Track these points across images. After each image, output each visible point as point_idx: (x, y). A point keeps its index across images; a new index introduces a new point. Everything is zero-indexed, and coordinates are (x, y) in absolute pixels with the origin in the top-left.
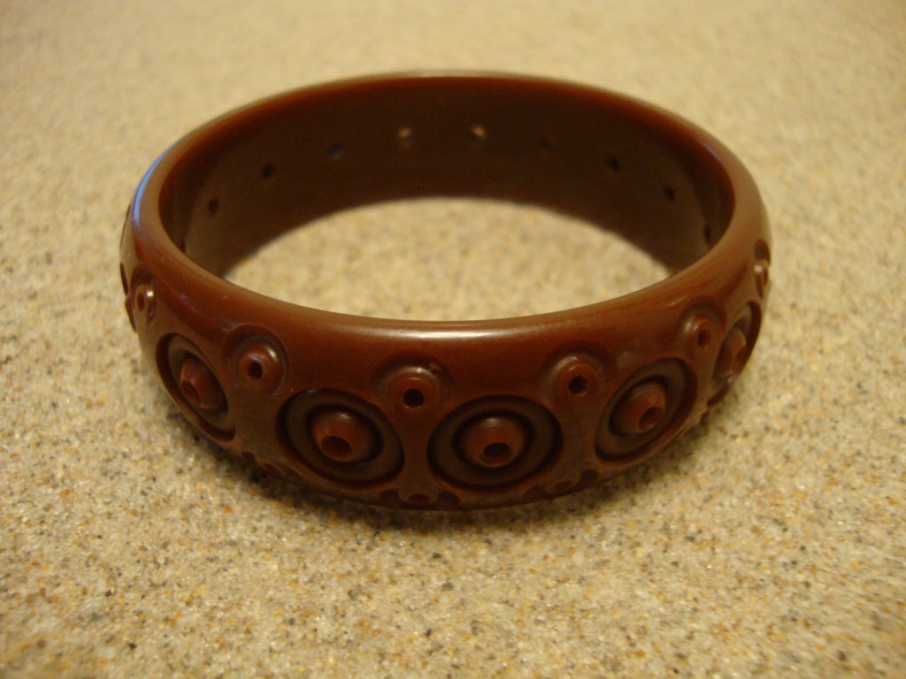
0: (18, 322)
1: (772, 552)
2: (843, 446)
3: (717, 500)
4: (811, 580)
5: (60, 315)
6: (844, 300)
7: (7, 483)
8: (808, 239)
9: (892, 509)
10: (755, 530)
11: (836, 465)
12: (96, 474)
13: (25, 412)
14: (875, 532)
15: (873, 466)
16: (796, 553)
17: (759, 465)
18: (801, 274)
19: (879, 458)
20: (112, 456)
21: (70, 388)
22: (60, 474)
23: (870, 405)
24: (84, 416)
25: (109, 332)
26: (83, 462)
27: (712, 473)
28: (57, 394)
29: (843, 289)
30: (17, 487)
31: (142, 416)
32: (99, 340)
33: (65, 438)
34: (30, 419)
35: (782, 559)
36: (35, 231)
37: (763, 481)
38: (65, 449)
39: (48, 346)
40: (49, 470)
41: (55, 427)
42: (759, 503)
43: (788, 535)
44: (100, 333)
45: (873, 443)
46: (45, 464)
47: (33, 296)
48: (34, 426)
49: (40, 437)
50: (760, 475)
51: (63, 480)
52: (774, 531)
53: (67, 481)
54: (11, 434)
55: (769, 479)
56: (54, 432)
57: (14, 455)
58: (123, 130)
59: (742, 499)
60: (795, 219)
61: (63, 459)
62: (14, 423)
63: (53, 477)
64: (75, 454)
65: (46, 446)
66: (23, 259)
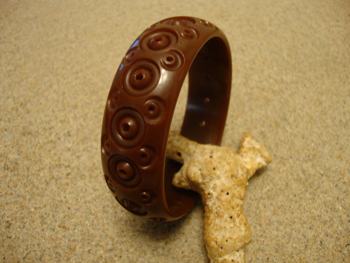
0: (68, 160)
1: (257, 233)
2: (279, 203)
4: (265, 240)
5: (78, 157)
6: (289, 153)
8: (284, 128)
9: (287, 221)
10: (255, 227)
11: (277, 209)
12: (102, 212)
13: (79, 192)
14: (281, 228)
15: (285, 209)
16: (262, 233)
17: (258, 209)
18: (279, 143)
19: (287, 207)
20: (104, 206)
21: (89, 185)
23: (288, 190)
24: (94, 194)
25: (94, 164)
26: (98, 208)
28: (86, 186)
29: (290, 148)
30: (83, 215)
32: (92, 168)
33: (91, 201)
34: (81, 195)
35: (259, 235)
36: (62, 122)
37: (258, 213)
38: (92, 204)
39: (78, 169)
40: (90, 210)
42: (256, 219)
43: (262, 228)
44: (92, 165)
45: (286, 202)
47: (69, 150)
48: (83, 197)
49: (85, 200)
50: (258, 212)
51: (94, 213)
52: (258, 227)
54: (77, 199)
55: (260, 213)
56: (88, 199)
57: (80, 206)
58: (77, 73)
59: (253, 218)
60: (281, 119)
61: (93, 207)
62: (77, 196)
63: (92, 213)
64: (95, 206)
65: (87, 204)
66: (62, 134)
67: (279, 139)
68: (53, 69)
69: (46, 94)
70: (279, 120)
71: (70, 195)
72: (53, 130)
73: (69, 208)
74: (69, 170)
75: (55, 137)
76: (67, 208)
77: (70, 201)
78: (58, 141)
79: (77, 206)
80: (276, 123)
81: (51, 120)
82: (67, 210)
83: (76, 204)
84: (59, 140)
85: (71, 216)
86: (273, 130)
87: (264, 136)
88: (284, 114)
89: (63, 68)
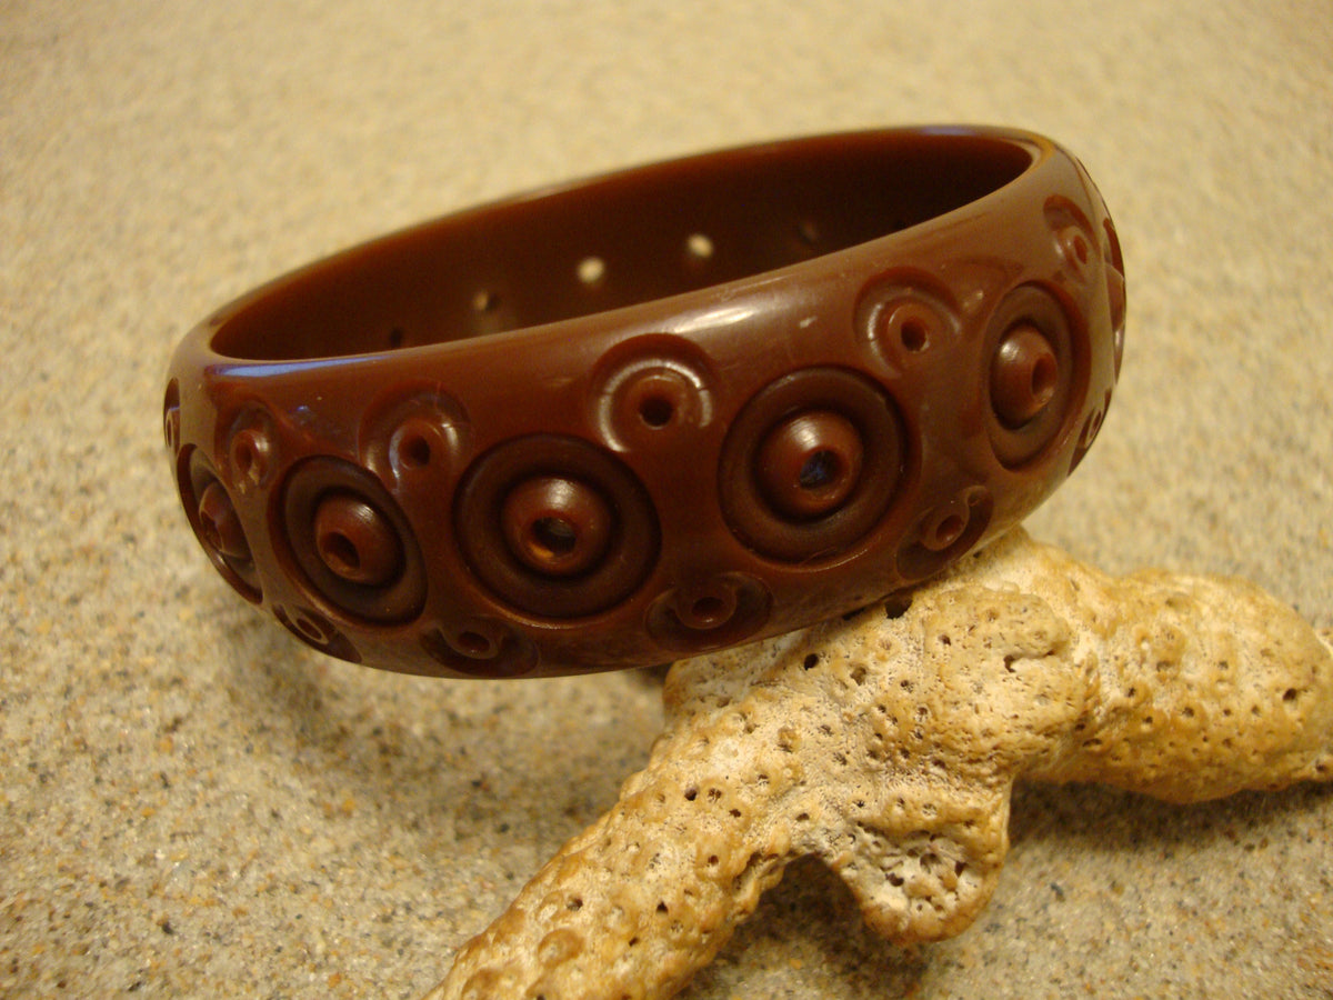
0: (173, 648)
3: (1242, 957)
7: (242, 963)
12: (374, 944)
13: (234, 828)
17: (1289, 897)
20: (389, 911)
21: (294, 783)
22: (320, 948)
24: (327, 836)
26: (348, 923)
27: (1229, 913)
28: (272, 793)
30: (258, 970)
31: (417, 835)
33: (308, 878)
34: (248, 843)
37: (1299, 926)
38: (314, 900)
40: (301, 936)
41: (289, 858)
42: (1301, 962)
46: (290, 927)
47: (183, 594)
48: (256, 855)
49: (271, 876)
50: (1294, 914)
51: (326, 956)
53: (333, 959)
54: (223, 872)
56: (286, 867)
57: (239, 912)
58: (239, 245)
59: (1276, 955)
60: (1274, 444)
61: (317, 917)
62: (222, 850)
63: (311, 954)
64: (331, 906)
65: (283, 894)
66: (145, 517)
67: (1290, 533)
68: (120, 229)
69: (78, 332)
70: (1262, 447)
71: (180, 842)
72: (100, 498)
73: (167, 929)
74: (177, 704)
75: (107, 534)
76: (153, 927)
77: (180, 883)
78: (126, 553)
79: (219, 914)
80: (1252, 458)
81: (91, 450)
82: (157, 938)
83: (211, 903)
84: (131, 546)
85: (176, 982)
86: (1246, 495)
87: (1214, 520)
88: (1279, 422)
89: (173, 228)
